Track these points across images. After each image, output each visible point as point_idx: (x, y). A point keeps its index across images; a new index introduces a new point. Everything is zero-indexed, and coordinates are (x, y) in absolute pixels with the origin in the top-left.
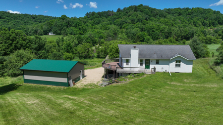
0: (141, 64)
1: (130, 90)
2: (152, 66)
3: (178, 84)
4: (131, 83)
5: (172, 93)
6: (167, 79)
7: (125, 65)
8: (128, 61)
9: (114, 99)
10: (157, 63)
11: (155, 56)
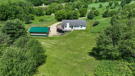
0: (70, 27)
1: (68, 38)
2: (73, 28)
3: (80, 34)
4: (68, 35)
5: (78, 38)
6: (78, 33)
7: (65, 28)
8: (66, 27)
9: (64, 41)
10: (75, 27)
11: (75, 25)
